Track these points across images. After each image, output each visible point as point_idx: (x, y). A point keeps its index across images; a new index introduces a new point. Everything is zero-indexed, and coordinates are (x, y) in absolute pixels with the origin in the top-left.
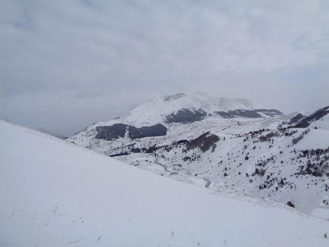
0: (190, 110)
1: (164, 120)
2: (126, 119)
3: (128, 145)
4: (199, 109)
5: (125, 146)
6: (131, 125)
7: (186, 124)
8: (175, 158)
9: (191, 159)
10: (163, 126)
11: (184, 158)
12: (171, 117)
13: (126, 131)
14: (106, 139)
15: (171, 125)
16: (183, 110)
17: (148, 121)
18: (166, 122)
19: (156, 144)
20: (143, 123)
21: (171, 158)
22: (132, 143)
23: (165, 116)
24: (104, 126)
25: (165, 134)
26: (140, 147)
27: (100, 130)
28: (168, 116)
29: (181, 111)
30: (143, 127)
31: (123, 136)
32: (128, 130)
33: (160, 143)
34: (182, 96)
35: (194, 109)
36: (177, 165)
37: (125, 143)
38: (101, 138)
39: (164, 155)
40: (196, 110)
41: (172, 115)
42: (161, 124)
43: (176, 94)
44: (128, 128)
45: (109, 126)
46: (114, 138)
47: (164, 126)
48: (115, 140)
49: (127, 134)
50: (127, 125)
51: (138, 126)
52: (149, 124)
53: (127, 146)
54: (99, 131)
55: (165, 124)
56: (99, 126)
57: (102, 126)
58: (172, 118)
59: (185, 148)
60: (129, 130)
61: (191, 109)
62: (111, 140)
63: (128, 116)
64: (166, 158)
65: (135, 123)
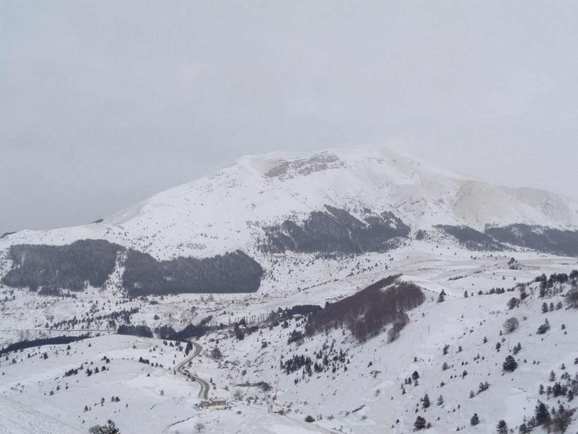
0: (352, 213)
1: (259, 241)
2: (122, 225)
3: (111, 312)
4: (386, 212)
5: (100, 318)
6: (137, 248)
7: (335, 259)
8: (259, 361)
9: (312, 367)
10: (252, 260)
11: (289, 362)
12: (284, 232)
13: (117, 266)
14: (40, 289)
15: (279, 260)
16: (329, 213)
17: (201, 240)
18: (265, 246)
19: (210, 318)
20: (181, 246)
21: (243, 361)
22: (127, 307)
23: (264, 228)
24: (40, 243)
25: (253, 286)
26: (151, 324)
27: (23, 259)
28: (272, 229)
29: (320, 213)
30: (181, 258)
31: (100, 282)
32: (122, 265)
33: (225, 313)
34: (329, 164)
35: (367, 211)
36: (254, 385)
37: (100, 307)
38: (21, 284)
39: (221, 350)
40: (373, 215)
41: (289, 224)
42: (246, 252)
43: (308, 157)
44: (125, 257)
45: (59, 248)
46: (68, 288)
47: (256, 259)
48: (68, 296)
49: (116, 276)
50: (122, 248)
51: (161, 253)
52: (203, 251)
53: (105, 317)
54: (16, 261)
55: (260, 253)
56: (21, 243)
57: (31, 243)
58: (288, 235)
59: (302, 330)
60: (126, 264)
61: (355, 211)
62: (56, 293)
63: (129, 218)
64: (225, 360)
65: (151, 244)
